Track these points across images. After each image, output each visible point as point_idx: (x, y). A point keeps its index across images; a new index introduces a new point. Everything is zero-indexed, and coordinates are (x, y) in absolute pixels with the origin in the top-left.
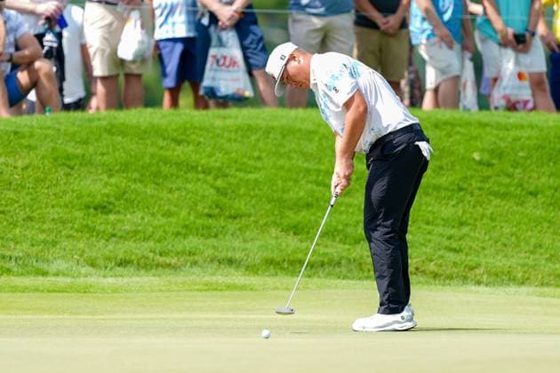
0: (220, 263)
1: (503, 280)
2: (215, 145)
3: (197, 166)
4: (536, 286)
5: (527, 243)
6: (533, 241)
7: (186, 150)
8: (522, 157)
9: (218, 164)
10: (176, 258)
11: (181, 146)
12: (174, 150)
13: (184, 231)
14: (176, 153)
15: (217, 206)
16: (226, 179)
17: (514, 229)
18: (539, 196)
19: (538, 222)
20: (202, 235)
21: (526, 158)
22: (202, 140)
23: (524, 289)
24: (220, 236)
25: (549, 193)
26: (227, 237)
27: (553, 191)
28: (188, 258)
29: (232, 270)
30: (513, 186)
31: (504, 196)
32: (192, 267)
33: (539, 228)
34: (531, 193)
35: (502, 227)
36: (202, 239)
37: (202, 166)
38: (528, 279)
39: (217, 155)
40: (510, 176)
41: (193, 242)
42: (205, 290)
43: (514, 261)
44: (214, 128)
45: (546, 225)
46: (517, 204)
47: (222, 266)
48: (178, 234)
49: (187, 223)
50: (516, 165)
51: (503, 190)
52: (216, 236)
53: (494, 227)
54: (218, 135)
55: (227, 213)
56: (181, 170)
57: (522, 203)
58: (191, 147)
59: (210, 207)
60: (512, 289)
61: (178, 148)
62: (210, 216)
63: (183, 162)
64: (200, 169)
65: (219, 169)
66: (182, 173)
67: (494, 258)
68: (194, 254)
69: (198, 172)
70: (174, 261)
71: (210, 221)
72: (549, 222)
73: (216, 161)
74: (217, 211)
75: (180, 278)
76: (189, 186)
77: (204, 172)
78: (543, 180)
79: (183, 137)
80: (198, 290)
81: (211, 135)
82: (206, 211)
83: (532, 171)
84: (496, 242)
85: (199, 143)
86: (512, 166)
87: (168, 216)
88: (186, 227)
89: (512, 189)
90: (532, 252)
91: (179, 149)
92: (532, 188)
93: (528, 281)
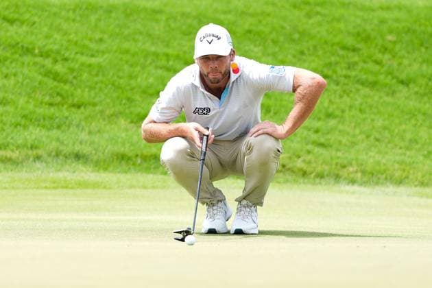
0: (66, 157)
1: (379, 179)
2: (52, 25)
3: (34, 49)
4: (416, 186)
5: (402, 139)
6: (408, 136)
7: (20, 31)
8: (390, 41)
9: (56, 47)
10: (17, 152)
11: (15, 27)
12: (7, 31)
13: (23, 122)
14: (8, 34)
15: (58, 94)
16: (66, 64)
17: (387, 123)
18: (411, 86)
19: (412, 115)
20: (44, 126)
21: (395, 43)
22: (36, 19)
23: (402, 189)
24: (64, 127)
25: (422, 81)
26: (71, 129)
27: (426, 80)
28: (30, 152)
29: (80, 167)
30: (381, 74)
31: (373, 85)
32: (35, 161)
33: (413, 122)
34: (402, 82)
35: (373, 120)
36: (43, 131)
37: (39, 48)
38: (407, 177)
39: (55, 36)
40: (378, 63)
41: (34, 133)
42: (54, 188)
43: (390, 158)
44: (49, 5)
45: (420, 117)
46: (388, 95)
47: (69, 161)
48: (17, 125)
49: (26, 112)
50: (385, 50)
51: (371, 78)
52: (59, 127)
53: (364, 120)
54: (55, 14)
55: (70, 102)
56: (16, 53)
57: (394, 93)
58: (25, 28)
59: (51, 96)
60: (391, 189)
61: (10, 28)
62: (51, 105)
63: (18, 44)
64: (37, 51)
65: (58, 52)
66: (17, 56)
67: (367, 154)
68: (36, 148)
69: (35, 56)
70: (15, 155)
71: (52, 110)
72: (424, 114)
73: (54, 43)
74: (59, 99)
75: (22, 174)
76: (26, 71)
77: (41, 56)
78: (416, 66)
79: (16, 16)
80: (46, 188)
81: (47, 14)
82: (47, 99)
83: (402, 57)
84: (368, 137)
85: (34, 23)
86: (380, 52)
87: (5, 105)
88: (25, 117)
89: (382, 77)
90: (407, 148)
91: (13, 30)
92: (403, 76)
93: (407, 180)
